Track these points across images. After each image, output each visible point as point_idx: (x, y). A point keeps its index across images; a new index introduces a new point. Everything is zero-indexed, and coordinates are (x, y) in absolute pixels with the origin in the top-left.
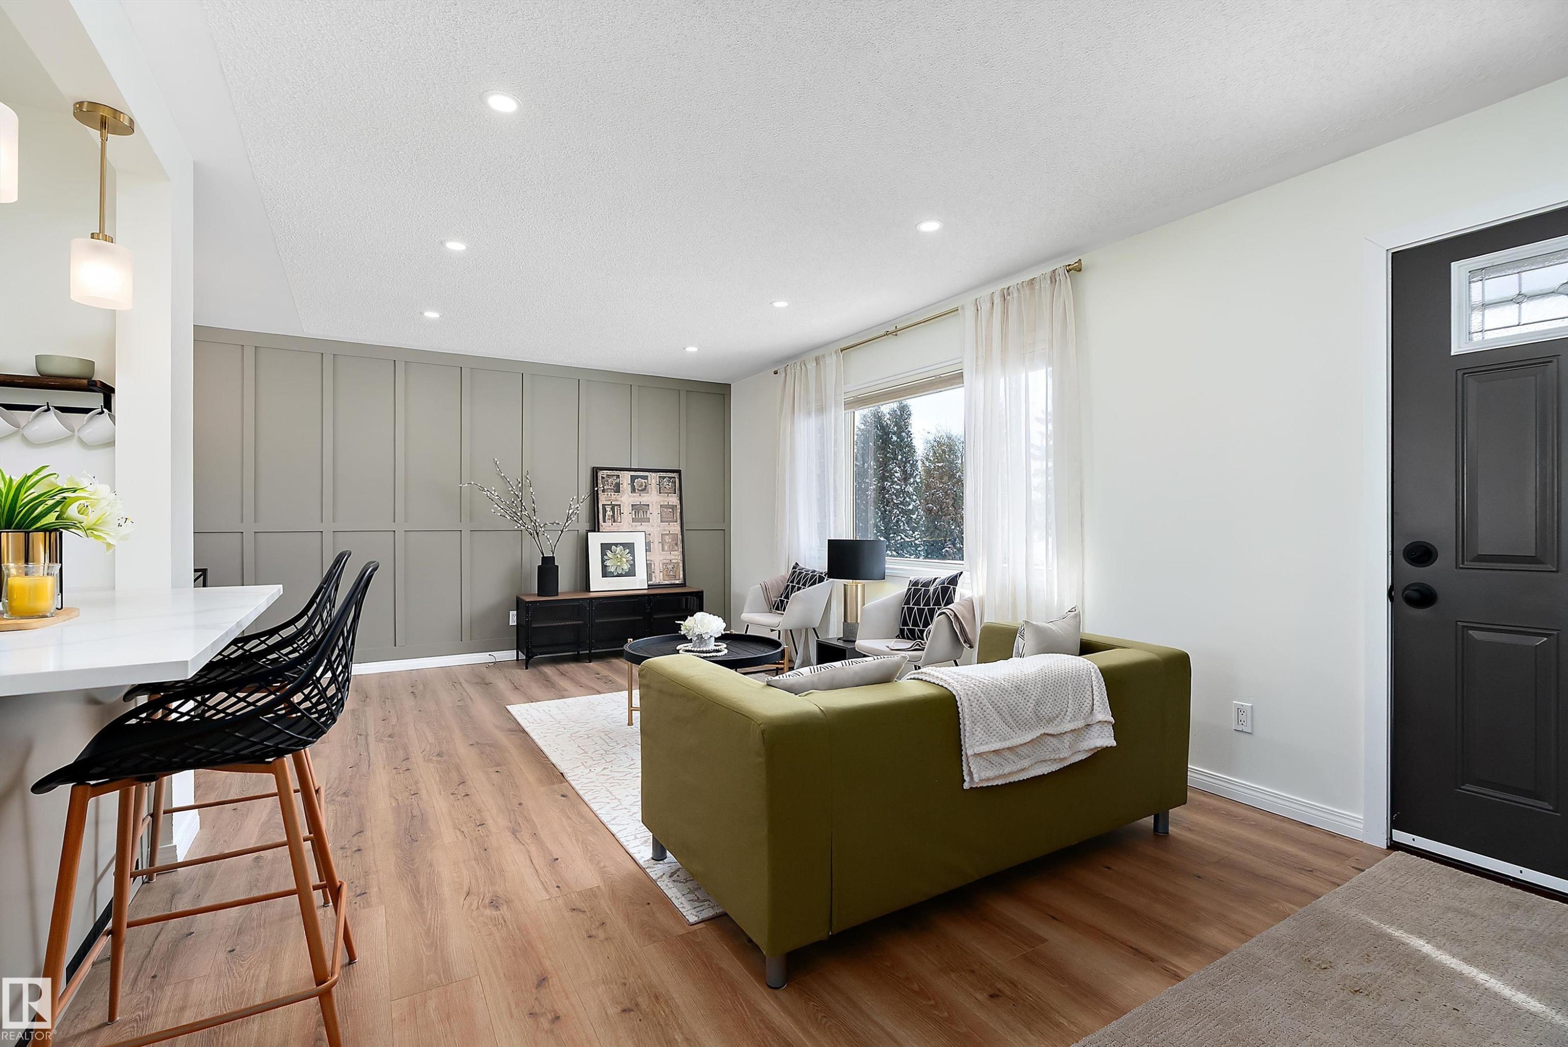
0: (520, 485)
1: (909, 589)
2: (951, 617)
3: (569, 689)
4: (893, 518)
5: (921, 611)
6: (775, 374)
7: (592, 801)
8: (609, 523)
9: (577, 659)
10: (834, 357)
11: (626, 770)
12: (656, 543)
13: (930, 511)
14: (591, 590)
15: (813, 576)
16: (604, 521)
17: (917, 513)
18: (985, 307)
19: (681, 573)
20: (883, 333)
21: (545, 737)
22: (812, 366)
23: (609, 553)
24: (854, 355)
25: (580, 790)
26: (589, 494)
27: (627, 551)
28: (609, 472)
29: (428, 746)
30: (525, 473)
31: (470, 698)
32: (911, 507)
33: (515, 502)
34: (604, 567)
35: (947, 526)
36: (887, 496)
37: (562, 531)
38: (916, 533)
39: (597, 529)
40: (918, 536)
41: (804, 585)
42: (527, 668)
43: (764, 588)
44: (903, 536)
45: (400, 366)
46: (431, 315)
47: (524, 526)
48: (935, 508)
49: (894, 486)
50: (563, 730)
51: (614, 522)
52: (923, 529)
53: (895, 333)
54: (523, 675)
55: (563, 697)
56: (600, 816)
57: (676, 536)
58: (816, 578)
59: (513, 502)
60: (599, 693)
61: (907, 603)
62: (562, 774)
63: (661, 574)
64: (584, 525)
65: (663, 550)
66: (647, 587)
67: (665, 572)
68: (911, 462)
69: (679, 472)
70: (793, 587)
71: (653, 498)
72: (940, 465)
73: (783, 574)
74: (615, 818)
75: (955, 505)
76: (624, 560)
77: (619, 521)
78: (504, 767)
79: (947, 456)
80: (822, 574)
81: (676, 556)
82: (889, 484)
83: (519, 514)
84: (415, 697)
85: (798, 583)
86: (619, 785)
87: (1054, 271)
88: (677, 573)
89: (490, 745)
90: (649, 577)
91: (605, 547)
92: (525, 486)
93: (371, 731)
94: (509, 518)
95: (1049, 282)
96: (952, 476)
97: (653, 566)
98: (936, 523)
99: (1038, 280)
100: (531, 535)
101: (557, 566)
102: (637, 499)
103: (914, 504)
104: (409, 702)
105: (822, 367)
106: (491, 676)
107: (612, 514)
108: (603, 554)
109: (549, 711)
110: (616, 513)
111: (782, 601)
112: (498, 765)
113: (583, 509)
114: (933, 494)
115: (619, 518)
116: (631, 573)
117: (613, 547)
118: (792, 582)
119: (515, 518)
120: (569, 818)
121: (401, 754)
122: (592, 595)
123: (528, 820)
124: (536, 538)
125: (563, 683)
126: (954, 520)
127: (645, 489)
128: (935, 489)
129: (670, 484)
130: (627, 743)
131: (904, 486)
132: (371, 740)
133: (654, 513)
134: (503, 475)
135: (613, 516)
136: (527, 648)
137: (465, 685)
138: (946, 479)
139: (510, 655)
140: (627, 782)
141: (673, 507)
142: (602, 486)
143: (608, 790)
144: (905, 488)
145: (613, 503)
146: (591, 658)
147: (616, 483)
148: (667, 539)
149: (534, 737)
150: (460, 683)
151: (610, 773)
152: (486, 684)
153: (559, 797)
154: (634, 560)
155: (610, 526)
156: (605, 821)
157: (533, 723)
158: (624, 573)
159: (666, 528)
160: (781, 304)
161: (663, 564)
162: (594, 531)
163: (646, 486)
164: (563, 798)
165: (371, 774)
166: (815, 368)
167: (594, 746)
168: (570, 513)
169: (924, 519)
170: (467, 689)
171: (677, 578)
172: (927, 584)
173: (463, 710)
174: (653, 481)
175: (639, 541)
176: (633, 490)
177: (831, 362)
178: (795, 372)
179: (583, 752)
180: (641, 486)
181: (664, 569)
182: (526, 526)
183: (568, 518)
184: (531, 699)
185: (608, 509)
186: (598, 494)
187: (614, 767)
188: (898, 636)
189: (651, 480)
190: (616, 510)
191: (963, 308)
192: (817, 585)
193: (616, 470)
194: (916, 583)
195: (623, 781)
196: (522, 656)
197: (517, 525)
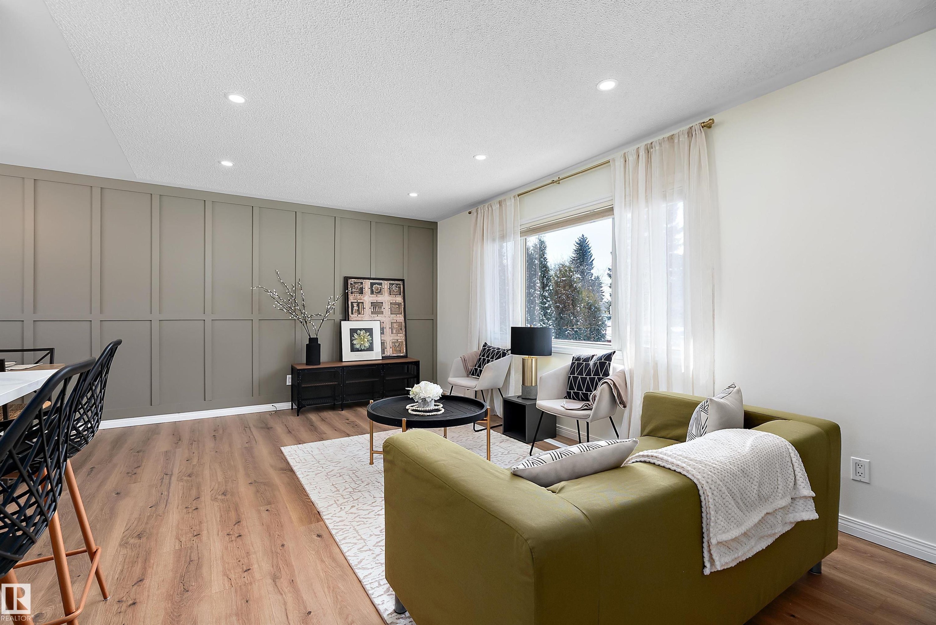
0: (294, 289)
1: (573, 363)
2: (611, 386)
3: (326, 432)
4: (535, 312)
5: (584, 380)
6: (469, 213)
7: (343, 542)
8: (355, 315)
9: (333, 408)
10: (513, 200)
11: (369, 507)
12: (388, 328)
13: (558, 307)
14: (343, 361)
15: (498, 352)
16: (352, 314)
17: (550, 309)
18: (631, 159)
19: (405, 348)
20: (550, 181)
21: (307, 475)
22: (496, 207)
23: (355, 335)
24: (527, 199)
25: (333, 529)
26: (342, 295)
27: (368, 334)
28: (356, 280)
29: (217, 485)
30: (297, 281)
31: (255, 440)
32: (547, 305)
33: (291, 300)
34: (352, 345)
35: (568, 317)
36: (532, 298)
37: (323, 320)
38: (550, 321)
39: (347, 318)
40: (551, 323)
41: (492, 358)
42: (298, 415)
43: (463, 360)
44: (542, 323)
45: (209, 205)
46: (227, 164)
47: (296, 317)
48: (561, 306)
49: (536, 292)
50: (321, 469)
51: (359, 314)
52: (554, 319)
53: (558, 182)
54: (295, 421)
55: (322, 439)
56: (349, 558)
57: (401, 323)
58: (501, 354)
59: (289, 300)
60: (348, 435)
61: (573, 373)
62: (318, 512)
63: (391, 349)
64: (338, 316)
65: (392, 333)
66: (381, 359)
67: (393, 348)
68: (547, 277)
69: (403, 280)
70: (484, 360)
71: (386, 298)
72: (564, 279)
73: (476, 350)
74: (361, 562)
75: (574, 304)
76: (366, 340)
77: (362, 313)
78: (273, 506)
79: (568, 274)
80: (505, 350)
81: (401, 337)
82: (533, 291)
83: (293, 308)
84: (215, 440)
85: (488, 357)
86: (364, 524)
87: (691, 128)
88: (402, 348)
89: (265, 484)
90: (383, 351)
91: (353, 331)
92: (297, 289)
93: (176, 471)
94: (286, 311)
95: (686, 136)
96: (571, 286)
97: (385, 344)
98: (562, 315)
99: (677, 135)
100: (302, 323)
101: (320, 344)
102: (374, 298)
103: (549, 303)
104: (209, 444)
105: (504, 208)
106: (272, 423)
107: (357, 308)
108: (352, 336)
109: (312, 451)
110: (360, 308)
111: (476, 370)
112: (269, 503)
113: (338, 305)
114: (559, 298)
115: (363, 311)
116: (371, 349)
117: (358, 331)
118: (483, 356)
119: (290, 311)
120: (323, 561)
121: (194, 492)
122: (344, 364)
123: (288, 564)
124: (305, 325)
125: (323, 427)
126: (573, 314)
127: (380, 292)
128: (561, 294)
129: (397, 289)
130: (369, 481)
131: (542, 292)
132: (174, 479)
133: (386, 308)
134: (282, 281)
135: (358, 310)
136: (298, 401)
137: (253, 429)
138: (567, 288)
139: (286, 406)
140: (370, 521)
141: (399, 304)
142: (350, 289)
143: (355, 529)
144: (543, 293)
145: (358, 301)
146: (343, 407)
147: (360, 288)
148: (395, 325)
149: (299, 476)
150: (250, 427)
151: (356, 511)
152: (268, 429)
153: (315, 537)
154: (372, 340)
155: (356, 317)
156: (353, 565)
157: (299, 463)
158: (366, 349)
159: (394, 318)
160: (481, 158)
161: (392, 342)
162: (345, 320)
163: (381, 290)
164: (318, 538)
165: (166, 514)
166: (498, 208)
167: (344, 484)
168: (329, 308)
169: (554, 313)
170: (254, 433)
171: (402, 352)
172: (587, 360)
173: (249, 451)
174: (386, 286)
175: (376, 327)
176: (372, 292)
177: (510, 204)
178: (484, 212)
179: (336, 489)
180: (377, 290)
181: (393, 346)
182: (298, 317)
183: (327, 311)
184: (300, 442)
185: (355, 305)
186: (348, 295)
187: (360, 505)
188: (566, 397)
189: (384, 286)
190: (360, 306)
191: (614, 160)
192: (501, 359)
193: (361, 279)
194: (578, 359)
195: (367, 520)
196: (295, 407)
197: (291, 316)
